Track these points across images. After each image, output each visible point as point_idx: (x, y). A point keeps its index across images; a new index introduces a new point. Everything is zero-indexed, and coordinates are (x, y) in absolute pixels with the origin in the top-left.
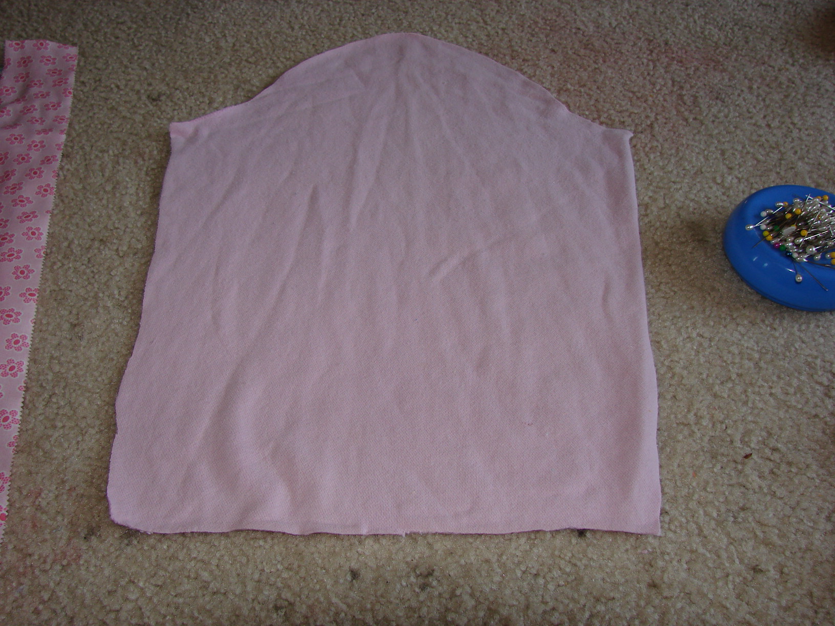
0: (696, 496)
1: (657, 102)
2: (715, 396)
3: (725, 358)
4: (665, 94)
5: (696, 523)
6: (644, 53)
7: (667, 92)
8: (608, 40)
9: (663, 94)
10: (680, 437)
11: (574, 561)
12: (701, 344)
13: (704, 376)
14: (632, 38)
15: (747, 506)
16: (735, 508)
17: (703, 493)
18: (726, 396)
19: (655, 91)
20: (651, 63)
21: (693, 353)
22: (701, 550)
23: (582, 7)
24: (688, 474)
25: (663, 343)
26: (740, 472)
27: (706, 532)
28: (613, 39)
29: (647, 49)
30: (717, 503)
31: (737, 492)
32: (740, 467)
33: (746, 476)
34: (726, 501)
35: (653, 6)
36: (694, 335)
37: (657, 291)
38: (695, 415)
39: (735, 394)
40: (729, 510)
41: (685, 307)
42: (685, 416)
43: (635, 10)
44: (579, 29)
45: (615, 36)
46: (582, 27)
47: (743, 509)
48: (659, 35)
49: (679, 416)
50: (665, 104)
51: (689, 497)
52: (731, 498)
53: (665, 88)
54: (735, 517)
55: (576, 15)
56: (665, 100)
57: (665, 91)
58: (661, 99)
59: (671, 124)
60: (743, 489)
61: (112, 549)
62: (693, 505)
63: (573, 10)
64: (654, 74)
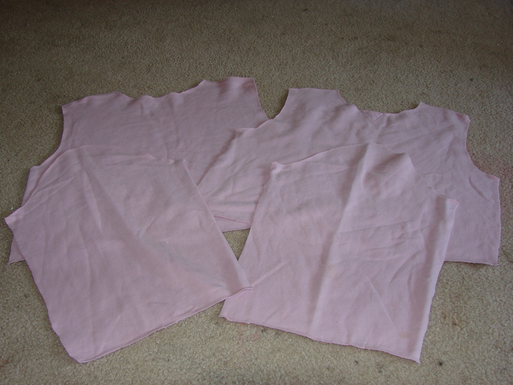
0: (486, 361)
1: (503, 195)
2: (502, 325)
3: (509, 311)
4: (507, 192)
5: (486, 370)
6: (501, 170)
7: (508, 191)
8: (486, 162)
9: (506, 192)
10: (484, 338)
11: (436, 374)
12: (500, 304)
13: (499, 317)
14: (497, 162)
15: (506, 368)
16: (501, 368)
17: (489, 360)
18: (506, 326)
19: (503, 190)
20: (504, 176)
21: (496, 307)
22: (485, 380)
23: (477, 143)
24: (485, 352)
25: (484, 300)
26: (507, 356)
27: (488, 374)
28: (488, 161)
29: (503, 169)
30: (494, 365)
31: (503, 362)
32: (506, 354)
33: (508, 357)
34: (499, 365)
35: (510, 146)
36: (498, 300)
37: (486, 280)
38: (493, 330)
39: (510, 326)
40: (499, 368)
41: (497, 288)
42: (488, 330)
43: (502, 147)
44: (474, 154)
45: (490, 160)
46: (476, 154)
47: (505, 369)
48: (510, 162)
49: (486, 330)
50: (506, 197)
51: (484, 360)
52: (500, 364)
53: (507, 189)
54: (501, 372)
55: (474, 147)
56: (507, 195)
57: (508, 190)
58: (505, 194)
59: (507, 207)
60: (506, 362)
61: (272, 338)
62: (485, 363)
63: (473, 144)
64: (504, 182)
